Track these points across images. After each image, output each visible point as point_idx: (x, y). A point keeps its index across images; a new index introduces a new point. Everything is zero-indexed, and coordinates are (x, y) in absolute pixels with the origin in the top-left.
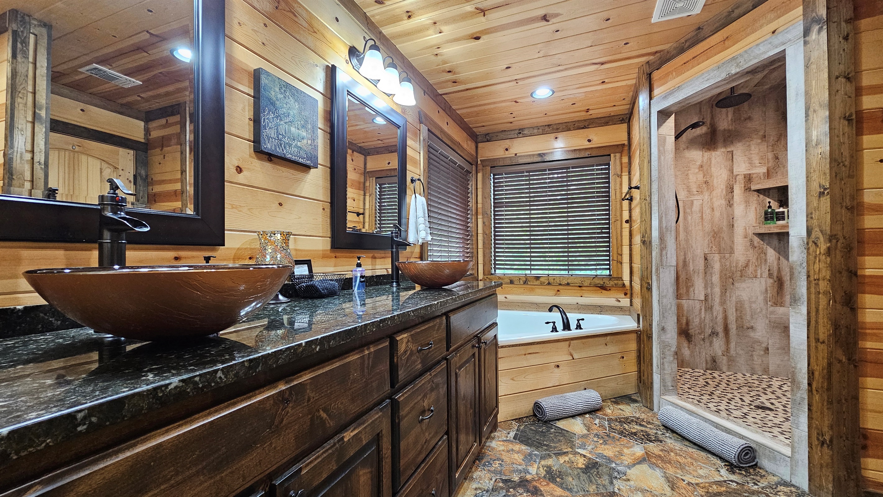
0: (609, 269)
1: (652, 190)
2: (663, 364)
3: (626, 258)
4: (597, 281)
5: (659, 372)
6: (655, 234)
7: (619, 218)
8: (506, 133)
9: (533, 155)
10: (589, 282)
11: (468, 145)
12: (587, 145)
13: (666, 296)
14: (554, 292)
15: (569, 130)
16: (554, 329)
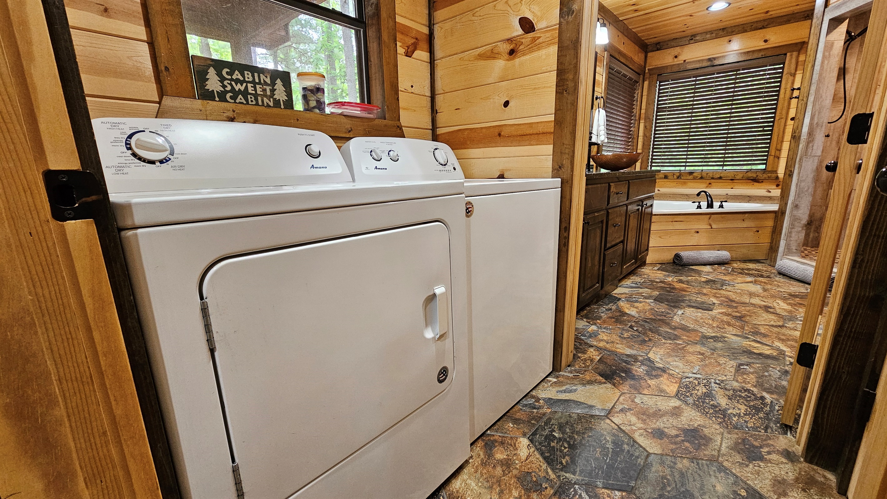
0: (765, 164)
1: (811, 92)
2: (791, 233)
3: (784, 153)
4: (750, 175)
5: (785, 239)
6: (805, 129)
7: (784, 116)
8: (678, 40)
9: (702, 60)
10: (741, 175)
11: (638, 58)
12: (762, 45)
13: (804, 180)
14: (706, 185)
15: (745, 31)
16: (699, 207)
